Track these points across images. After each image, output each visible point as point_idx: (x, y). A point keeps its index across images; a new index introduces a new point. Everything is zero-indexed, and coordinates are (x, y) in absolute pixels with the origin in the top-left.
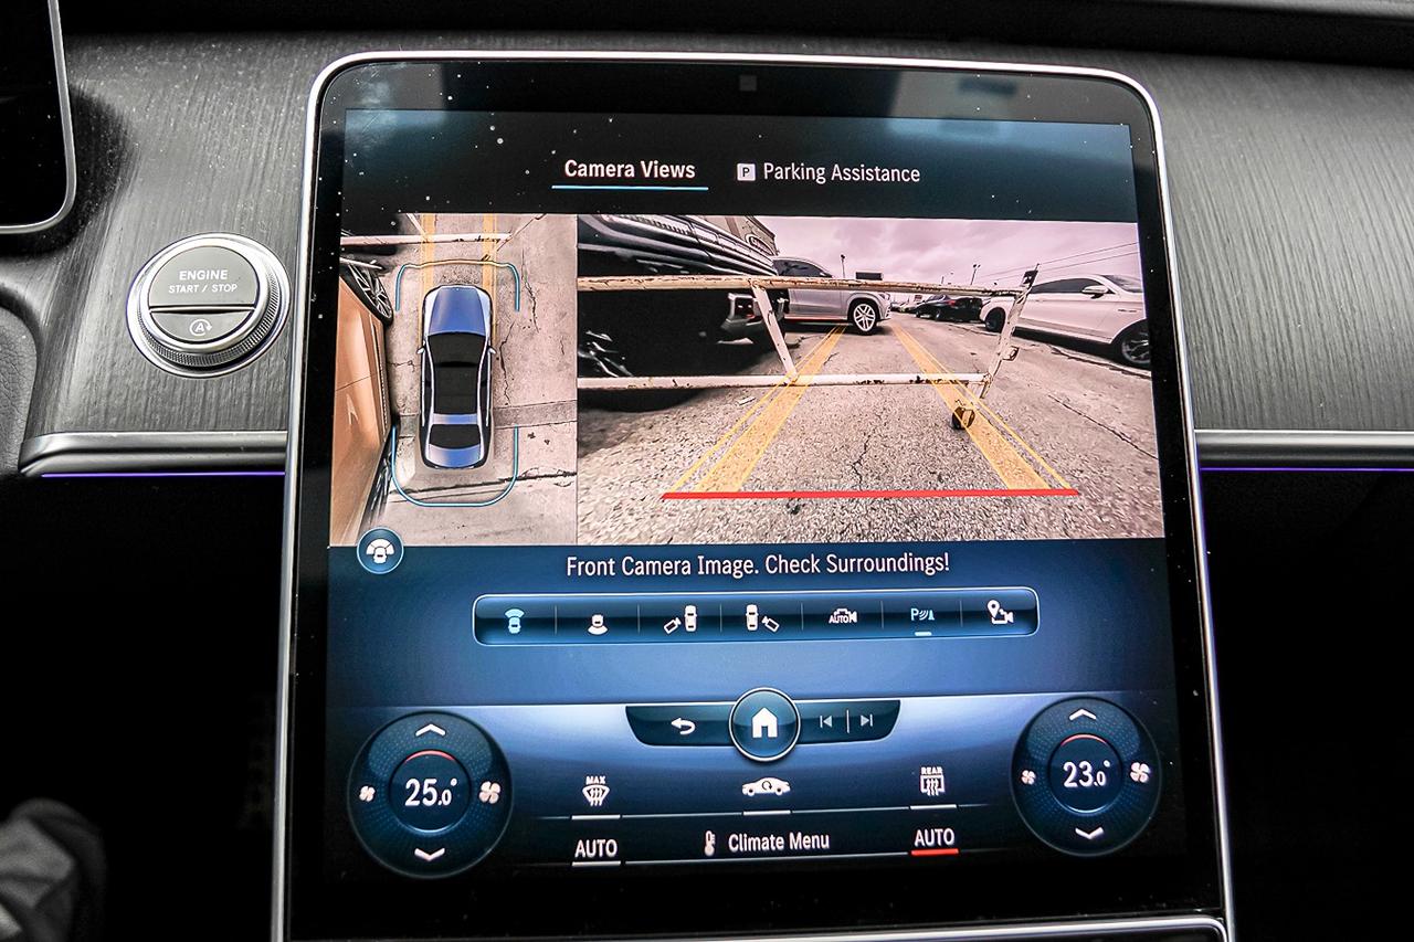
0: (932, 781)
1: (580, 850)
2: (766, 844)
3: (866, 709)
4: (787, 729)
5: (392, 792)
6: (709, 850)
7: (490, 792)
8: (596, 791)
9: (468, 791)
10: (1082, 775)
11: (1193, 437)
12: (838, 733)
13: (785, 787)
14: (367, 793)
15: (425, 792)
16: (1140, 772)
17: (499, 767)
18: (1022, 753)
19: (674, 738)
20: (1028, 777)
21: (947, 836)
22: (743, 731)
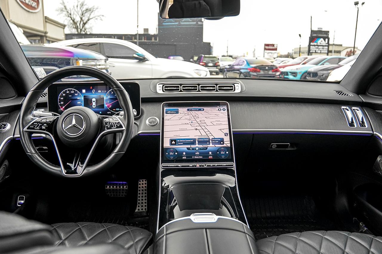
0: (210, 153)
1: (183, 157)
2: (197, 157)
3: (205, 148)
4: (199, 149)
5: (169, 154)
6: (193, 158)
7: (176, 153)
8: (184, 153)
9: (175, 153)
10: (222, 153)
11: (232, 130)
12: (203, 149)
13: (199, 153)
14: (167, 154)
15: (171, 154)
16: (227, 153)
17: (177, 152)
18: (218, 151)
19: (190, 150)
20: (218, 153)
21: (212, 157)
22: (196, 149)
